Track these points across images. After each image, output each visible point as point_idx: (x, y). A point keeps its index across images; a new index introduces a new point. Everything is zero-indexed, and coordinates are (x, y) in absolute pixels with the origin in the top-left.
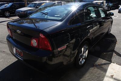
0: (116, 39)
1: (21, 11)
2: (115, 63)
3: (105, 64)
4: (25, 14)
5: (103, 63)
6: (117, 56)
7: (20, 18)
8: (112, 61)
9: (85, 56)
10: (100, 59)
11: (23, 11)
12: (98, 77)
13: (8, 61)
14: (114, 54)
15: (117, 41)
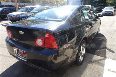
0: (105, 37)
1: (13, 15)
2: (110, 58)
3: (101, 60)
4: (18, 18)
5: (99, 59)
6: (110, 52)
7: (11, 22)
8: (107, 57)
9: (83, 54)
10: (95, 55)
11: (15, 15)
12: (97, 72)
13: (7, 64)
14: (107, 50)
15: (106, 40)
